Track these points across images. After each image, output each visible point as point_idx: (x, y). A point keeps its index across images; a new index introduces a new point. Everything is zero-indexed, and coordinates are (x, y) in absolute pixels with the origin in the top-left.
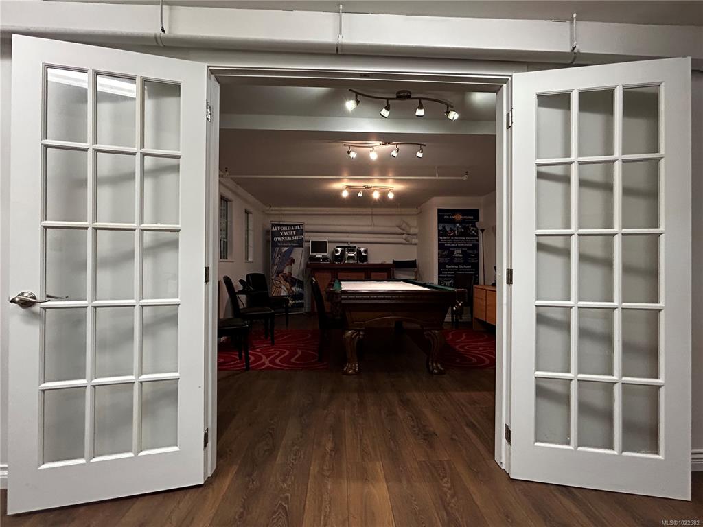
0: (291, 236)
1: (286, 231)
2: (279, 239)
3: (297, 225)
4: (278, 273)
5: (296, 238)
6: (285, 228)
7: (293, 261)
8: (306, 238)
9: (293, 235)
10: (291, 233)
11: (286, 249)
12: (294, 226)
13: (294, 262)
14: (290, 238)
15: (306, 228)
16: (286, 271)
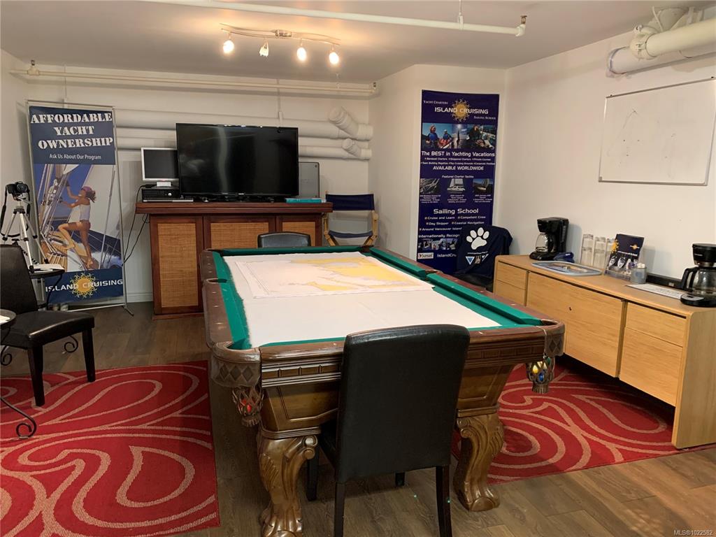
2: (53, 144)
3: (97, 112)
4: (55, 224)
5: (96, 142)
6: (67, 118)
8: (120, 142)
9: (88, 136)
10: (82, 130)
11: (70, 168)
12: (88, 112)
14: (79, 143)
15: (119, 117)
16: (76, 216)
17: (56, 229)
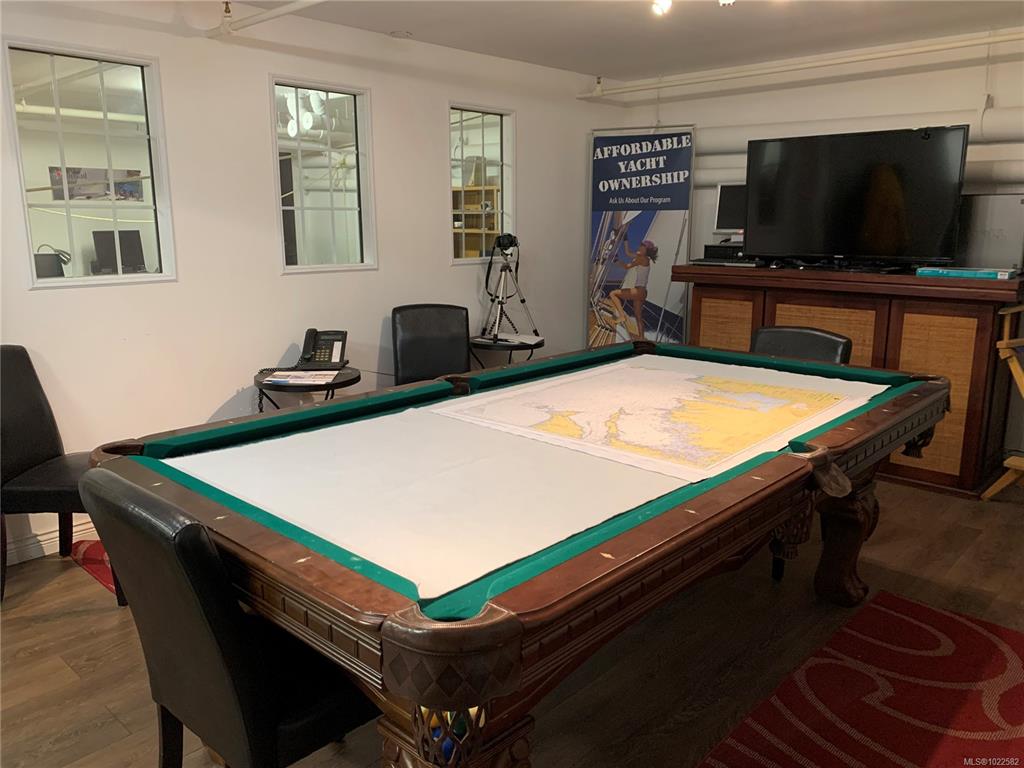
0: (651, 172)
1: (635, 158)
2: (614, 185)
3: (671, 136)
5: (667, 179)
6: (635, 149)
7: (652, 253)
8: (702, 176)
9: (658, 171)
10: (651, 163)
11: (632, 215)
12: (660, 137)
13: (654, 258)
14: (645, 181)
15: (704, 140)
16: (630, 282)
17: (607, 296)
